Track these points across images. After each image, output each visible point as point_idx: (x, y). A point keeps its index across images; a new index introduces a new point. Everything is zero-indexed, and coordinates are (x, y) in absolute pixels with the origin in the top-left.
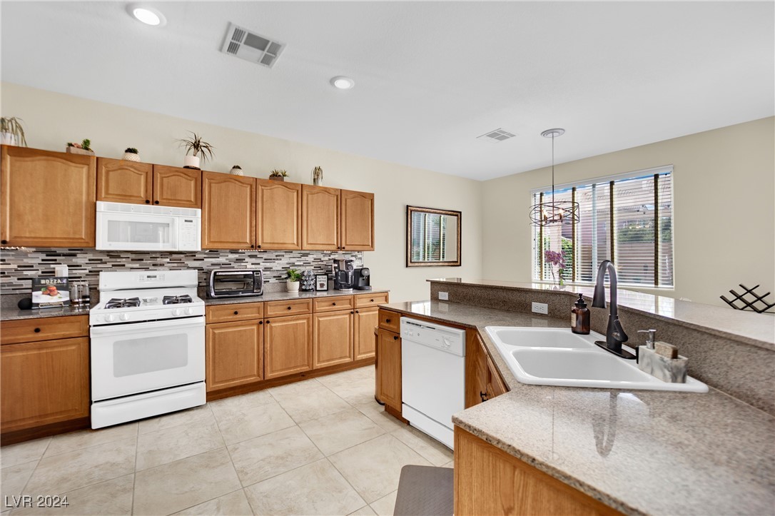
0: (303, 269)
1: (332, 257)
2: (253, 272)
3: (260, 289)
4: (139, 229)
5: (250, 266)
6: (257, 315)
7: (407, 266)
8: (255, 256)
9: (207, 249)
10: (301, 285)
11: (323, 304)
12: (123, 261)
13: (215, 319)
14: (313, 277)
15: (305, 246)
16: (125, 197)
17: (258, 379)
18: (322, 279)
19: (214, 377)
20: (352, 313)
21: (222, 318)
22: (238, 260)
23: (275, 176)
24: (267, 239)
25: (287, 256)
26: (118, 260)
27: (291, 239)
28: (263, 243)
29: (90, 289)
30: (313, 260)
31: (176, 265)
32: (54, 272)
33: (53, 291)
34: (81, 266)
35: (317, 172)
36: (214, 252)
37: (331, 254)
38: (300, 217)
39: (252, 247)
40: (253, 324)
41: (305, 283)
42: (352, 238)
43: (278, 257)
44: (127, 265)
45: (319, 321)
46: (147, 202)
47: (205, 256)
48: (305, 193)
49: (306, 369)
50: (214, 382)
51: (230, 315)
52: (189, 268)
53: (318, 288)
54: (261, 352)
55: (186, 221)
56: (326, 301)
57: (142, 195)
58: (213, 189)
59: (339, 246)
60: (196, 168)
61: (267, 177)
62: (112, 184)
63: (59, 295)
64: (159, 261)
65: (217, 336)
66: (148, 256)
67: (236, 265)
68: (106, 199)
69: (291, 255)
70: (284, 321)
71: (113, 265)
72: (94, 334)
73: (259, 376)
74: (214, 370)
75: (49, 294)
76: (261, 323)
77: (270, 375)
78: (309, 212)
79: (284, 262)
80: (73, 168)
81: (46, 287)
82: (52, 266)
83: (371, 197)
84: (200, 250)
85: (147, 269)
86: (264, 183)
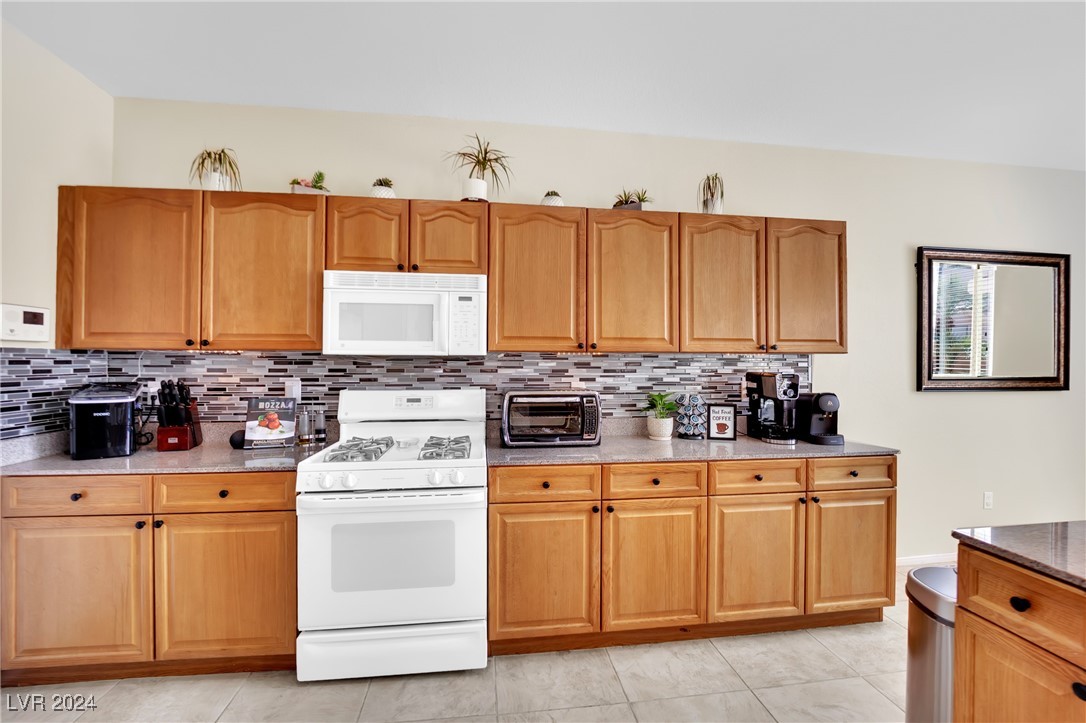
0: (678, 391)
2: (582, 397)
3: (594, 431)
4: (392, 317)
6: (588, 491)
7: (919, 388)
8: (586, 365)
9: (499, 352)
10: (677, 425)
11: (732, 476)
12: (373, 372)
13: (506, 495)
14: (703, 410)
15: (688, 345)
16: (367, 262)
17: (590, 629)
18: (723, 415)
19: (504, 612)
20: (802, 501)
21: (520, 494)
22: (556, 373)
23: (624, 203)
24: (609, 330)
25: (648, 364)
26: (369, 370)
27: (656, 329)
28: (600, 337)
29: (327, 417)
30: (699, 372)
31: (453, 380)
32: (283, 389)
33: (274, 420)
34: (317, 380)
35: (711, 187)
36: (514, 357)
37: (738, 360)
38: (676, 284)
39: (581, 346)
40: (579, 512)
41: (686, 421)
42: (798, 321)
43: (633, 367)
44: (379, 381)
45: (722, 515)
46: (400, 268)
47: (500, 364)
48: (687, 232)
49: (690, 619)
50: (504, 623)
51: (534, 488)
52: (472, 385)
53: (714, 433)
54: (596, 572)
55: (461, 299)
56: (739, 470)
57: (393, 257)
58: (508, 236)
59: (763, 342)
60: (480, 200)
63: (280, 428)
64: (428, 373)
65: (510, 530)
66: (411, 365)
67: (551, 382)
68: (340, 267)
69: (656, 363)
70: (645, 509)
71: (361, 380)
73: (590, 621)
74: (504, 597)
75: (267, 426)
76: (595, 510)
77: (613, 624)
78: (696, 272)
79: (641, 376)
80: (293, 217)
81: (264, 413)
82: (281, 380)
83: (838, 231)
84: (484, 353)
85: (409, 387)
86: (603, 216)
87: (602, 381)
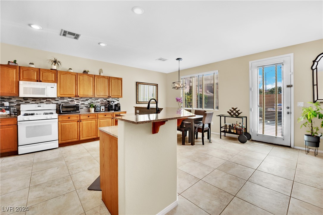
0: (96, 104)
1: (107, 100)
2: (76, 105)
3: (79, 110)
4: (35, 90)
5: (76, 103)
6: (77, 119)
7: (136, 103)
8: (78, 100)
9: (59, 97)
10: (95, 110)
11: (102, 115)
13: (62, 120)
14: (99, 107)
15: (96, 96)
16: (30, 79)
17: (78, 140)
18: (103, 108)
19: (61, 139)
20: (112, 118)
21: (64, 120)
22: (71, 101)
23: (85, 72)
24: (82, 93)
25: (90, 99)
26: (27, 101)
27: (90, 94)
28: (80, 95)
29: (17, 110)
30: (100, 101)
31: (48, 102)
32: (4, 105)
33: (4, 110)
34: (13, 102)
35: (101, 70)
36: (62, 98)
38: (94, 86)
39: (76, 96)
40: (75, 122)
41: (96, 109)
42: (114, 93)
43: (87, 100)
44: (30, 102)
45: (100, 121)
46: (37, 81)
47: (59, 99)
48: (96, 78)
49: (95, 137)
50: (61, 141)
51: (67, 118)
52: (53, 103)
53: (101, 110)
54: (79, 131)
55: (51, 87)
56: (102, 114)
57: (36, 79)
58: (61, 77)
59: (109, 96)
60: (55, 70)
61: (82, 72)
62: (24, 75)
63: (6, 112)
64: (42, 101)
65: (62, 126)
66: (38, 99)
67: (71, 103)
68: (22, 80)
69: (92, 99)
70: (87, 121)
71: (25, 102)
72: (19, 124)
73: (77, 139)
74: (61, 136)
75: (2, 112)
76: (78, 121)
77: (81, 139)
79: (89, 101)
80: (11, 70)
82: (3, 102)
83: (121, 79)
84: (56, 97)
85: (38, 104)
86: (80, 74)
87: (81, 103)
